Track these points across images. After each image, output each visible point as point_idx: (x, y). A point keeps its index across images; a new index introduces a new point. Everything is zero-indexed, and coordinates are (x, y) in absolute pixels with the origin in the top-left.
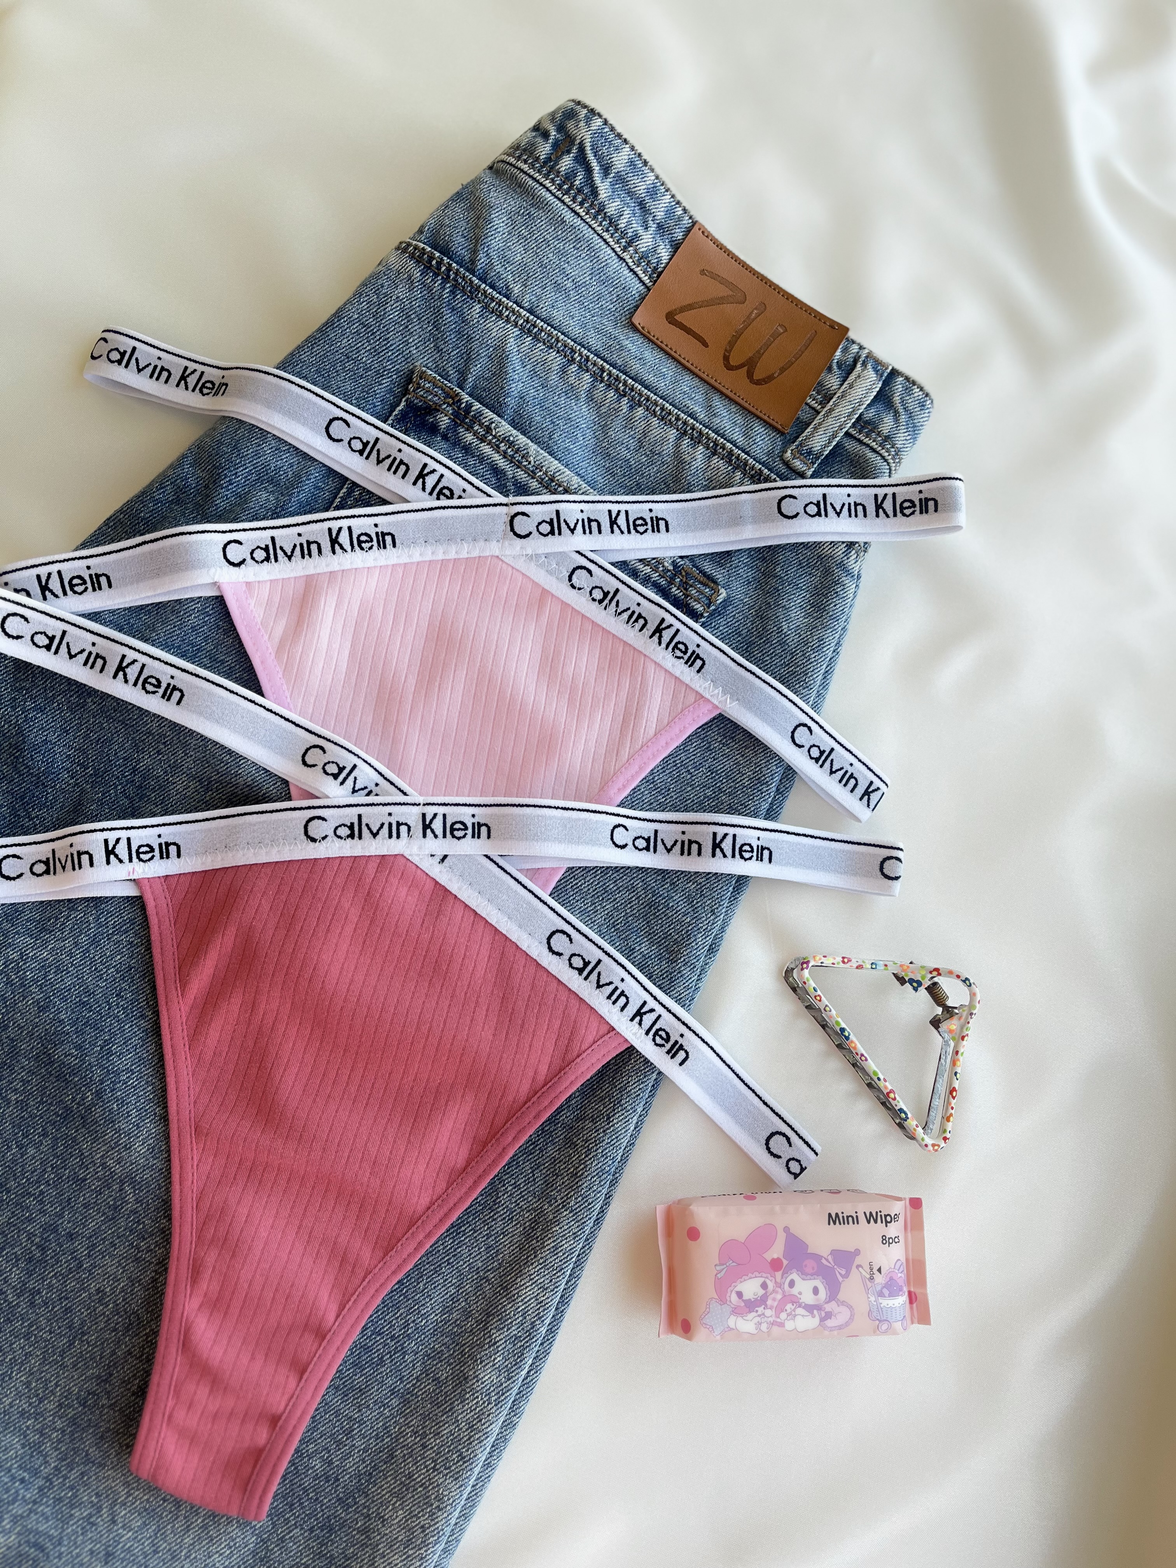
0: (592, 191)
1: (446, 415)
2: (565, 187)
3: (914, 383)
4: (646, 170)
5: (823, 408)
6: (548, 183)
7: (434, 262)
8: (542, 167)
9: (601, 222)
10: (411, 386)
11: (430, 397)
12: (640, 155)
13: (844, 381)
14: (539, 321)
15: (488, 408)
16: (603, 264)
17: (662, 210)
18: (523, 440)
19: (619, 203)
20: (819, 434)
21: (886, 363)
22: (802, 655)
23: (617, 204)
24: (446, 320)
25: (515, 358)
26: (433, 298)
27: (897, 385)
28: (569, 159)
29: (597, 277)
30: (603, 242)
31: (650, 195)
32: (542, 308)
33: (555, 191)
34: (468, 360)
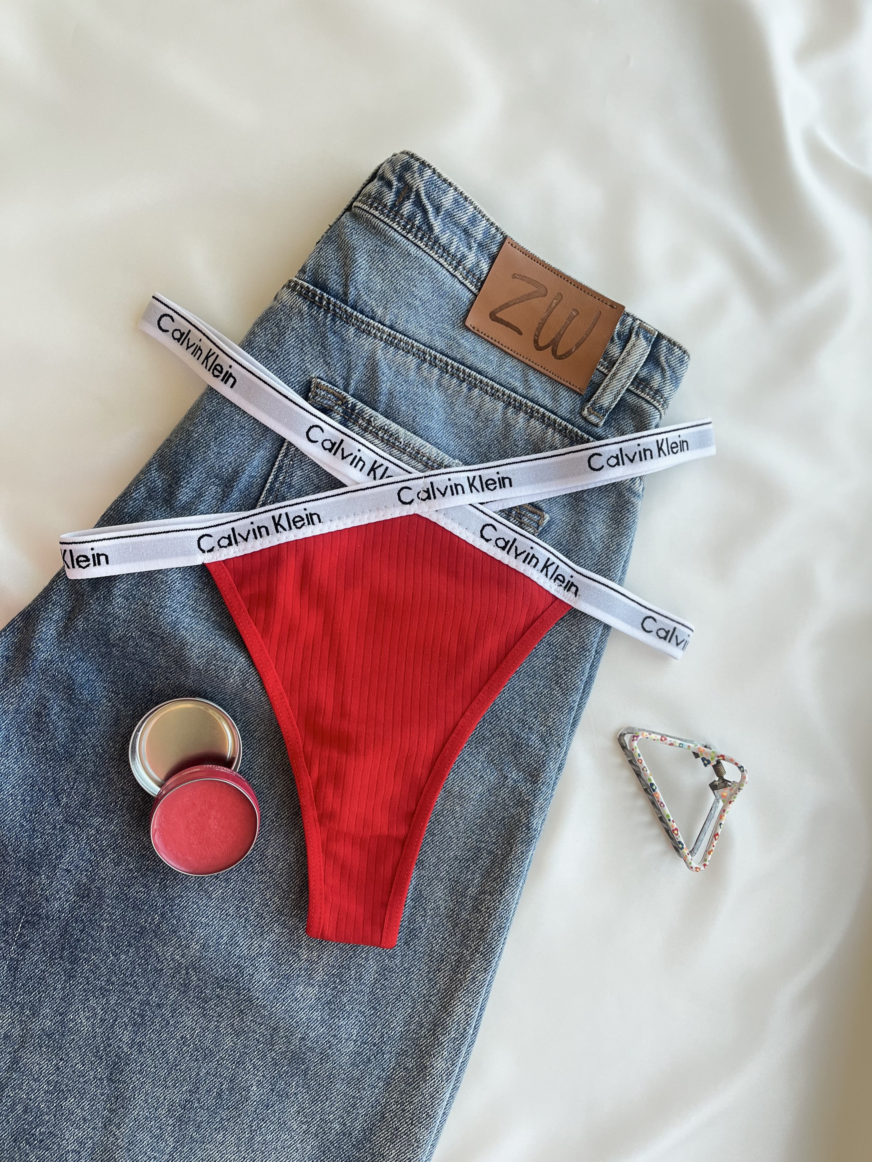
0: (428, 227)
1: (338, 414)
2: (408, 227)
3: (674, 344)
4: (467, 204)
5: (609, 371)
6: (395, 226)
7: (317, 298)
8: (390, 212)
9: (437, 251)
10: (310, 394)
11: (325, 402)
12: (462, 193)
13: (623, 349)
14: (398, 334)
15: (368, 406)
16: (441, 283)
17: (481, 232)
18: (394, 426)
19: (449, 234)
20: (607, 393)
21: (652, 329)
22: (607, 557)
23: (447, 235)
24: (330, 341)
25: (383, 364)
26: (319, 326)
27: (662, 346)
28: (409, 204)
29: (437, 293)
30: (440, 266)
31: (472, 223)
32: (399, 324)
33: (401, 231)
34: (349, 369)
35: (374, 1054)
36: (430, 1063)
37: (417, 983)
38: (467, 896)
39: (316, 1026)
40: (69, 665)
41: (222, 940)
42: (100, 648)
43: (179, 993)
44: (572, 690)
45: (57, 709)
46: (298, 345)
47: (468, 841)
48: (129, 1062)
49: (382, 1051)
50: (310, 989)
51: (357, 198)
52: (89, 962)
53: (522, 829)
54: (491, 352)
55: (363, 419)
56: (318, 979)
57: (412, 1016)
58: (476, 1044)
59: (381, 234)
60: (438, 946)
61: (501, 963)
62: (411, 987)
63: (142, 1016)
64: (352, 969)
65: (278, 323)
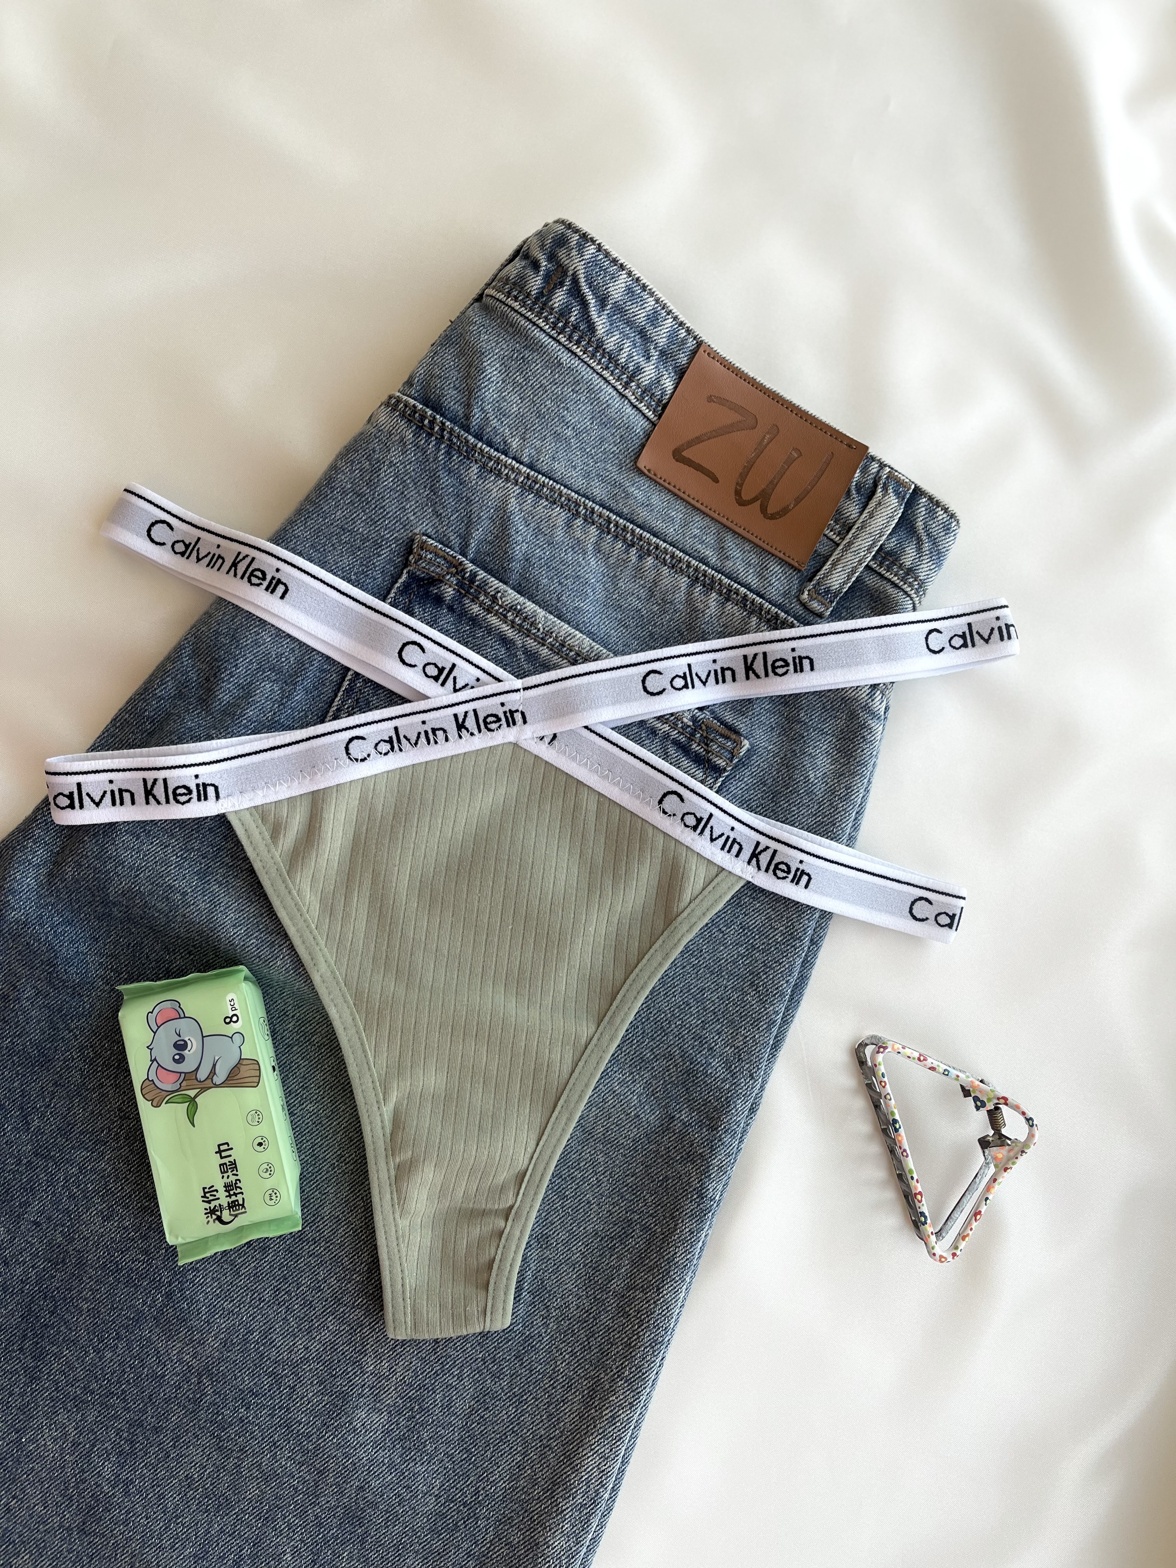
0: (588, 326)
1: (450, 587)
2: (560, 325)
3: (938, 504)
4: (645, 295)
5: (843, 539)
6: (541, 322)
7: (426, 422)
8: (534, 303)
9: (600, 360)
10: (411, 557)
11: (432, 569)
12: (638, 280)
13: (864, 509)
14: (540, 476)
15: (493, 576)
16: (605, 406)
17: (664, 335)
18: (530, 606)
19: (618, 336)
20: (838, 571)
21: (908, 480)
22: (830, 805)
23: (615, 338)
24: (443, 483)
25: (517, 518)
26: (428, 460)
27: (920, 506)
28: (563, 293)
29: (599, 420)
30: (603, 382)
31: (652, 321)
32: (543, 461)
33: (549, 330)
34: (469, 524)
35: (464, 1518)
36: (545, 1539)
37: (532, 1418)
38: (610, 1291)
39: (382, 1472)
40: (51, 930)
41: (251, 1337)
42: (96, 907)
43: (186, 1412)
44: (774, 995)
45: (29, 993)
46: (397, 486)
47: (614, 1210)
48: (110, 1508)
49: (475, 1515)
50: (375, 1417)
51: (490, 285)
52: (60, 1359)
53: (693, 1196)
54: (673, 506)
55: (486, 594)
56: (388, 1402)
57: (521, 1467)
58: (613, 1513)
59: (521, 334)
60: (564, 1364)
61: (655, 1394)
62: (523, 1423)
63: (132, 1442)
64: (438, 1392)
65: (370, 455)
